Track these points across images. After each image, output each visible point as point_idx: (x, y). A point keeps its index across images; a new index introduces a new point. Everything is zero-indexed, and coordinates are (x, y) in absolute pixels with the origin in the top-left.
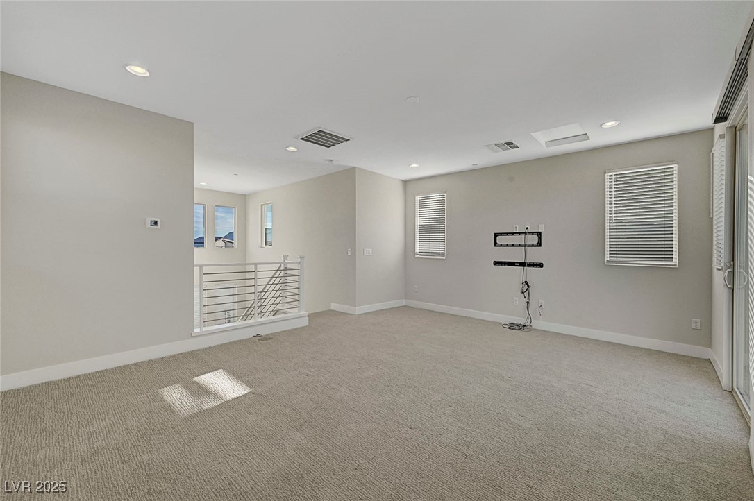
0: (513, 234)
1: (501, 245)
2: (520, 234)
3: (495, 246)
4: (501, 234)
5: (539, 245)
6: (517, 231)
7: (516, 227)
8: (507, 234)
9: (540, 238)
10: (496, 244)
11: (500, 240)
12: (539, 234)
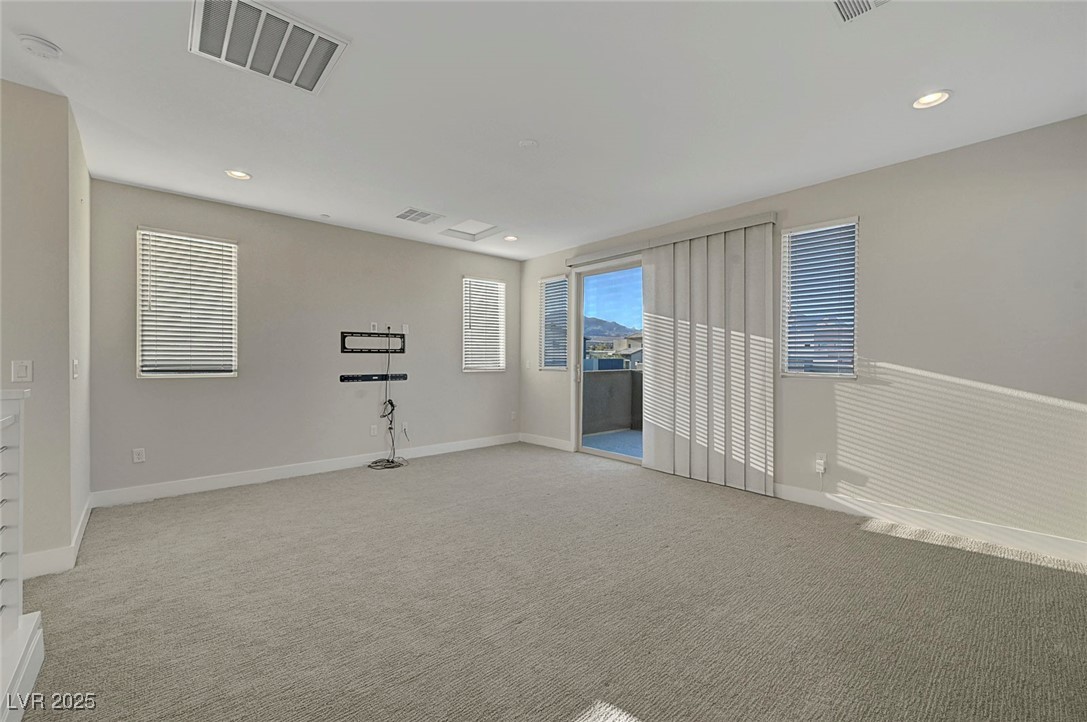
0: (370, 335)
1: (352, 351)
2: (379, 335)
3: (342, 352)
4: (352, 334)
5: (402, 351)
6: (376, 332)
7: (374, 326)
8: (361, 334)
9: (404, 342)
10: (344, 349)
11: (350, 343)
12: (402, 336)
